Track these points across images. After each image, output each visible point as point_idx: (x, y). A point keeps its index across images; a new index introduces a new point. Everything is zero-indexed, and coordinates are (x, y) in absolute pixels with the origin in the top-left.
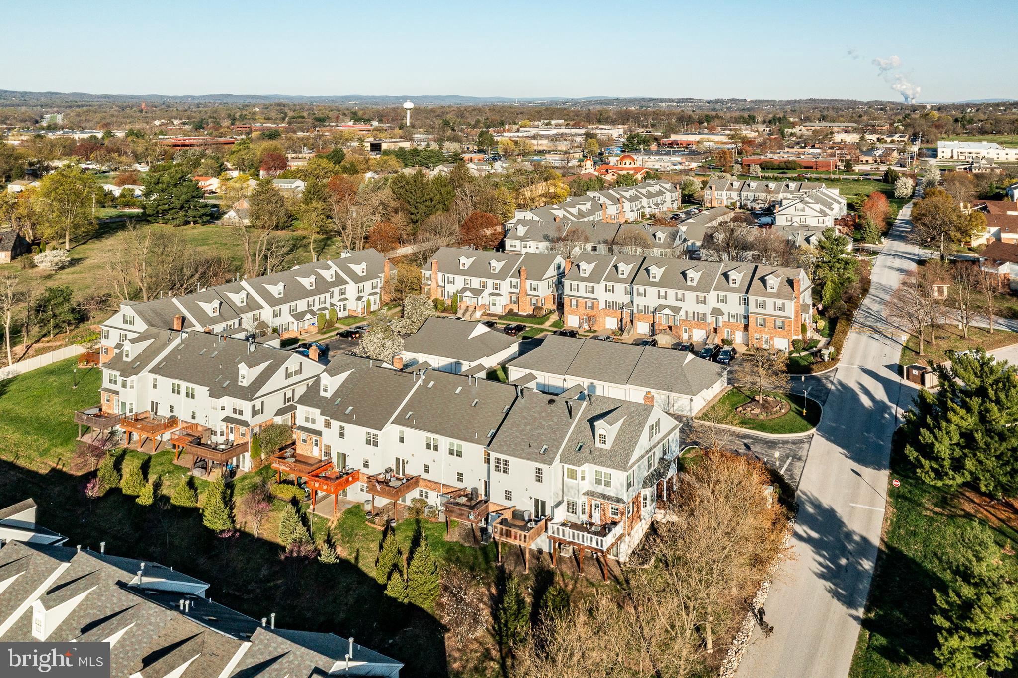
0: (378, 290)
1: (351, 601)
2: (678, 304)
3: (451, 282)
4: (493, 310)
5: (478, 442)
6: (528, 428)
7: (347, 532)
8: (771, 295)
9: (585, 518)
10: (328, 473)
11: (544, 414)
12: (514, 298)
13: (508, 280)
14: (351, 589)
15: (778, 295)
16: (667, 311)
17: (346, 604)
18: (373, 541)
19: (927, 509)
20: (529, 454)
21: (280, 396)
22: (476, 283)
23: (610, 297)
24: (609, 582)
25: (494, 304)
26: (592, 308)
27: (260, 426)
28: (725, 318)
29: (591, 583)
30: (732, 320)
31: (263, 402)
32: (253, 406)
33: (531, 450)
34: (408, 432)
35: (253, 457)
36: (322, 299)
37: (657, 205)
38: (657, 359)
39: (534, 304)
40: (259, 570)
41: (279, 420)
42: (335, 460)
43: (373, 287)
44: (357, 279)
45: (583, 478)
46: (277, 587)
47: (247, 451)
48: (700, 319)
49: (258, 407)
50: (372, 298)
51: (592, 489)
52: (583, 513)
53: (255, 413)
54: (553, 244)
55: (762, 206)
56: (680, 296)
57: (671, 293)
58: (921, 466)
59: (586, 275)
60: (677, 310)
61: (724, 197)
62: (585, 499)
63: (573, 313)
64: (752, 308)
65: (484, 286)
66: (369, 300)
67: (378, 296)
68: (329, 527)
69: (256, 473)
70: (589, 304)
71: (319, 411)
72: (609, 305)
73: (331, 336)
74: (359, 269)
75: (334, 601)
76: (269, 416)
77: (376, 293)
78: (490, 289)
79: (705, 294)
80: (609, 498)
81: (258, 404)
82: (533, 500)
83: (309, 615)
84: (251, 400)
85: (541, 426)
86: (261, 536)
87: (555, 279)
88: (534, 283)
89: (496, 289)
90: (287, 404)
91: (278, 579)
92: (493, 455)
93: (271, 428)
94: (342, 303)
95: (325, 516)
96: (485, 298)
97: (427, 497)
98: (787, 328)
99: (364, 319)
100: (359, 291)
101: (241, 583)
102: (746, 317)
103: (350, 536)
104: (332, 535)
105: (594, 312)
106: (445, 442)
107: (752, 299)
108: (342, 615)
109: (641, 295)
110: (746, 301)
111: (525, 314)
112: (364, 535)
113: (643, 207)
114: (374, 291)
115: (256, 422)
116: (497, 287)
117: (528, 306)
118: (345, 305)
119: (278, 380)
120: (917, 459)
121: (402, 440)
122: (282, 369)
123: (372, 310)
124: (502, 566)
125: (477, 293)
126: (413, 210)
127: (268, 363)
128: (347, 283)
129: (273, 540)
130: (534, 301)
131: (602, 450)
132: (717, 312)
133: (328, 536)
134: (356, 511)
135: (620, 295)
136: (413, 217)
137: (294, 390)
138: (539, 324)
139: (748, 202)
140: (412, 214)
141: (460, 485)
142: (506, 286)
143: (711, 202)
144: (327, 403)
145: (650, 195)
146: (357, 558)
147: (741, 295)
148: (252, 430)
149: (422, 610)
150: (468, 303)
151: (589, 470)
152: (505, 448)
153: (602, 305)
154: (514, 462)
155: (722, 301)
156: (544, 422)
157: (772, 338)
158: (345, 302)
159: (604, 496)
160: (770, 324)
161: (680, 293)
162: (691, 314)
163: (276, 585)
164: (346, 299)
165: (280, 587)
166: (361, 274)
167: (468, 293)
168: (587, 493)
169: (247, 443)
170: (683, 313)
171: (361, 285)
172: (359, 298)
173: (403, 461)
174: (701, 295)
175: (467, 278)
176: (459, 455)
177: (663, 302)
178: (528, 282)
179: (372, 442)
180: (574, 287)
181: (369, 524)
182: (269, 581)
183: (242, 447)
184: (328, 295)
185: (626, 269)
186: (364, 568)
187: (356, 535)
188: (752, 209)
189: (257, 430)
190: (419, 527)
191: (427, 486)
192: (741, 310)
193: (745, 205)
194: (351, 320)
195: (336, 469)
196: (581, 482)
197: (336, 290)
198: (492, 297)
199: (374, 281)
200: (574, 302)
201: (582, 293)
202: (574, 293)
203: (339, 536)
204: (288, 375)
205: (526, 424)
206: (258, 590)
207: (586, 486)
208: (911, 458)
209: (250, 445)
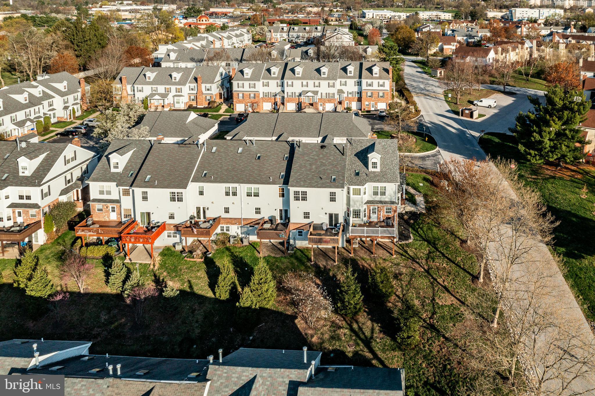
0: (79, 101)
1: (200, 318)
2: (316, 89)
3: (140, 91)
4: (177, 106)
5: (274, 183)
6: (314, 167)
7: (171, 269)
8: (376, 78)
9: (365, 219)
10: (136, 230)
11: (321, 156)
12: (192, 97)
13: (188, 85)
14: (195, 310)
15: (380, 78)
16: (309, 94)
17: (197, 322)
18: (198, 271)
19: (528, 178)
20: (323, 184)
21: (62, 179)
22: (161, 89)
23: (266, 90)
24: (395, 256)
25: (178, 103)
26: (254, 98)
27: (49, 206)
28: (345, 95)
29: (384, 259)
30: (350, 96)
31: (49, 186)
32: (42, 190)
33: (323, 181)
34: (207, 186)
35: (46, 231)
36: (37, 110)
37: (242, 42)
38: (333, 119)
39: (209, 100)
40: (98, 317)
41: (64, 199)
42: (138, 219)
43: (75, 99)
44: (62, 94)
45: (365, 193)
46: (122, 326)
47: (41, 228)
48: (329, 98)
49: (46, 190)
50: (75, 107)
51: (372, 199)
52: (365, 216)
53: (44, 196)
54: (198, 63)
55: (302, 40)
56: (317, 84)
57: (311, 82)
58: (530, 154)
59: (249, 77)
60: (316, 93)
61: (279, 36)
62: (365, 206)
63: (240, 102)
64: (364, 86)
65: (168, 91)
66: (73, 109)
67: (79, 106)
68: (153, 270)
69: (52, 243)
70: (252, 95)
71: (115, 184)
72: (266, 95)
73: (52, 137)
74: (61, 86)
75: (184, 322)
76: (55, 197)
77: (77, 104)
78: (173, 92)
79: (334, 81)
80: (386, 202)
81: (45, 188)
82: (328, 215)
83: (165, 338)
84: (40, 185)
85: (323, 164)
86: (88, 291)
87: (220, 82)
88: (208, 86)
89: (179, 92)
90: (68, 185)
91: (120, 319)
92: (292, 190)
93: (58, 206)
94: (51, 113)
95: (145, 262)
96: (169, 100)
97: (228, 230)
98: (386, 96)
99: (72, 123)
100: (65, 103)
101: (83, 332)
102: (360, 93)
103: (176, 271)
104: (158, 275)
105: (257, 99)
106: (243, 188)
107: (364, 82)
108: (197, 331)
109: (290, 86)
110: (360, 84)
111: (203, 107)
112: (188, 268)
113: (233, 43)
114: (76, 102)
115: (45, 204)
116: (180, 91)
117: (204, 101)
118: (54, 114)
119: (59, 167)
120: (525, 151)
121: (201, 193)
122: (62, 157)
123: (76, 116)
124: (315, 263)
125: (164, 96)
126: (76, 48)
127: (45, 154)
128: (54, 97)
129: (100, 291)
130: (208, 98)
131: (374, 172)
132: (340, 92)
133: (155, 276)
134: (167, 252)
135: (274, 87)
136: (76, 53)
137: (72, 173)
138: (215, 112)
139: (294, 39)
140: (76, 51)
141: (258, 216)
142: (186, 89)
143: (270, 39)
144: (121, 177)
145: (237, 36)
146: (191, 287)
147: (356, 80)
148: (43, 210)
149: (267, 309)
150: (156, 104)
151: (369, 187)
152: (302, 183)
153: (261, 96)
154: (310, 191)
155: (343, 85)
156: (324, 161)
157: (376, 104)
158: (54, 112)
159: (381, 202)
160: (375, 95)
161: (317, 82)
162: (324, 95)
163: (120, 324)
164: (54, 109)
165: (124, 325)
166: (63, 90)
167: (157, 97)
168: (368, 202)
169: (40, 221)
170: (319, 94)
171: (65, 98)
172: (66, 108)
173: (204, 209)
174: (331, 82)
175: (153, 86)
176: (257, 195)
177: (305, 89)
178: (203, 86)
179: (176, 198)
180: (240, 85)
181: (189, 259)
182: (112, 323)
183: (36, 225)
184: (41, 107)
185: (276, 70)
186: (200, 292)
187: (181, 270)
188: (296, 43)
189: (47, 210)
190: (232, 253)
191: (227, 223)
192: (356, 89)
193: (292, 41)
194: (62, 124)
195: (141, 225)
196: (364, 196)
197: (46, 103)
198: (176, 98)
199: (75, 95)
200: (241, 95)
201: (247, 88)
202: (241, 89)
203: (165, 274)
204: (66, 162)
205: (311, 165)
206: (105, 333)
207: (367, 198)
208: (522, 151)
209: (42, 222)
